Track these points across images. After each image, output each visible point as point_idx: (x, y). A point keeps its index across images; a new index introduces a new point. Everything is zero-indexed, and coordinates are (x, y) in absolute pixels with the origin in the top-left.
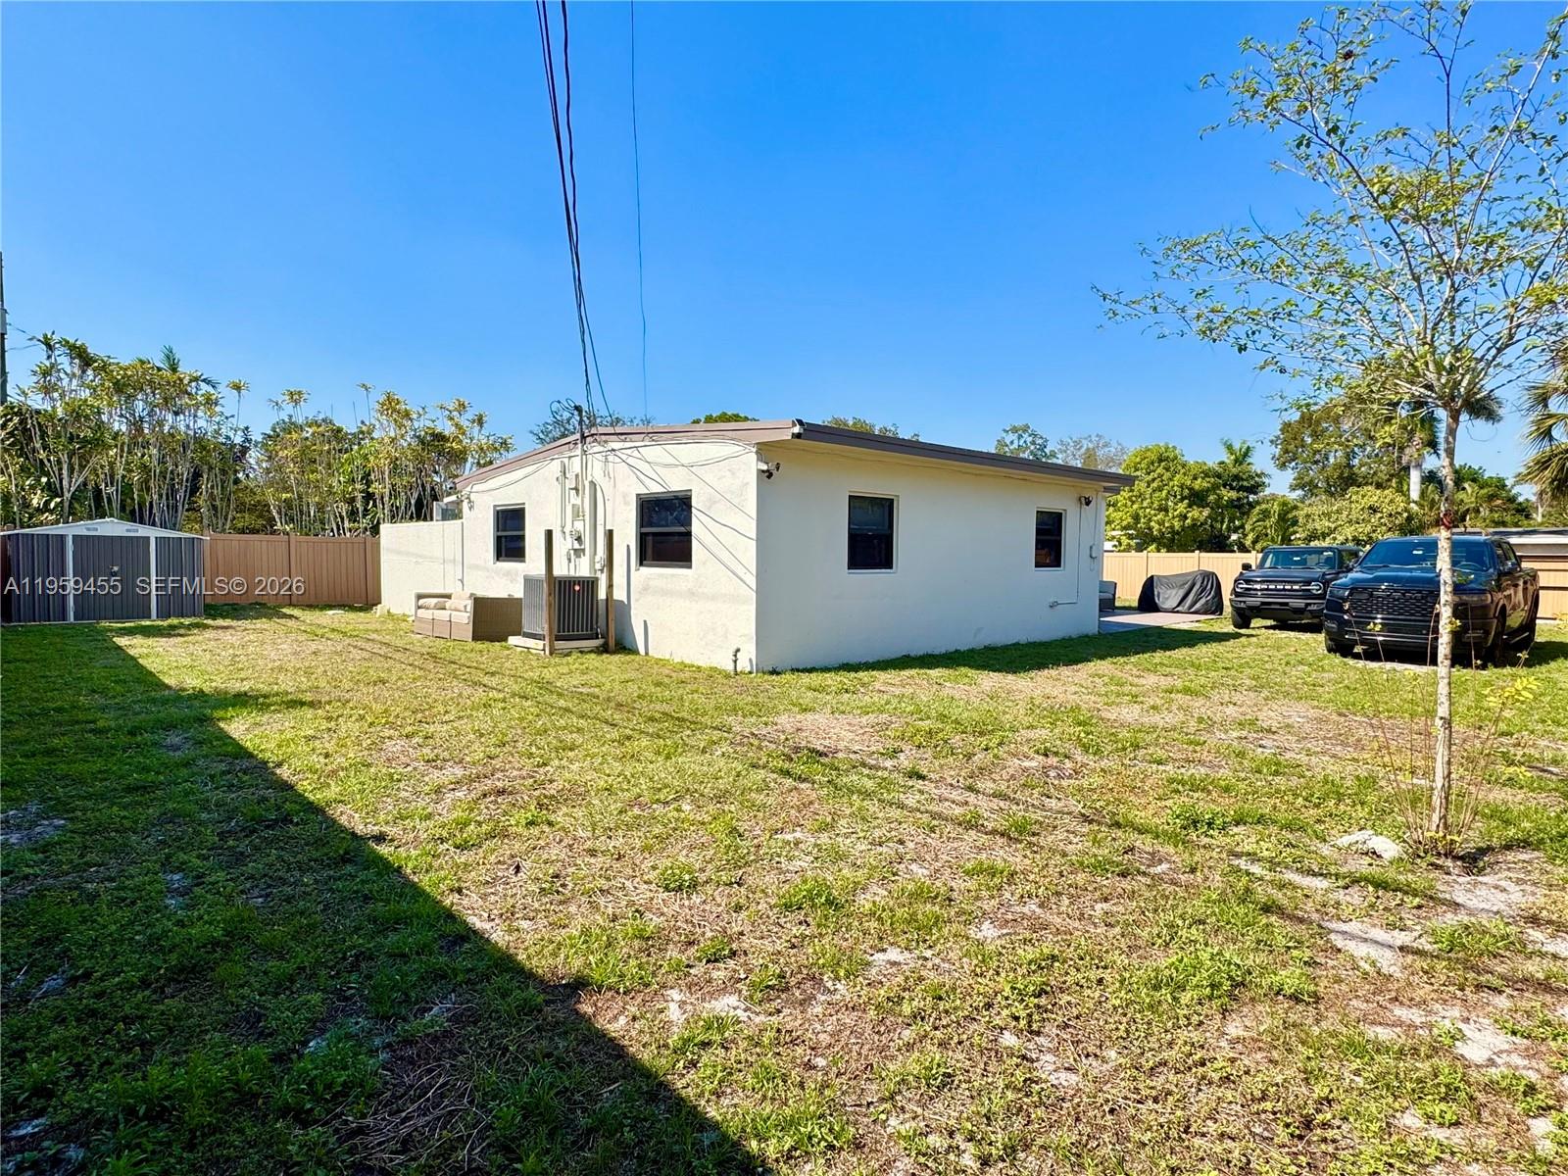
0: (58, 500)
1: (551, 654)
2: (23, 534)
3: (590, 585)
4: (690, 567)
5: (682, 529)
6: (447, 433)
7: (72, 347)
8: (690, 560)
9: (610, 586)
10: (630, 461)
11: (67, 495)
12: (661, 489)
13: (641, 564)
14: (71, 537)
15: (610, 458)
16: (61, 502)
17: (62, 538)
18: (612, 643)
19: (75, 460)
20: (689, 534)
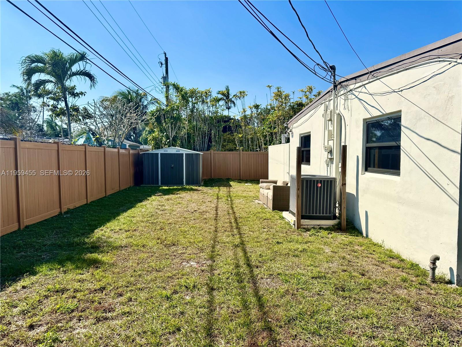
0: (168, 141)
1: (298, 228)
2: (146, 153)
3: (329, 183)
4: (398, 174)
5: (393, 144)
6: (304, 102)
7: (174, 85)
8: (399, 169)
9: (344, 184)
10: (361, 96)
11: (171, 139)
12: (379, 114)
13: (366, 170)
14: (160, 154)
15: (350, 97)
16: (169, 141)
17: (157, 154)
18: (344, 223)
19: (173, 126)
20: (398, 148)
